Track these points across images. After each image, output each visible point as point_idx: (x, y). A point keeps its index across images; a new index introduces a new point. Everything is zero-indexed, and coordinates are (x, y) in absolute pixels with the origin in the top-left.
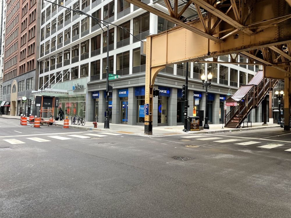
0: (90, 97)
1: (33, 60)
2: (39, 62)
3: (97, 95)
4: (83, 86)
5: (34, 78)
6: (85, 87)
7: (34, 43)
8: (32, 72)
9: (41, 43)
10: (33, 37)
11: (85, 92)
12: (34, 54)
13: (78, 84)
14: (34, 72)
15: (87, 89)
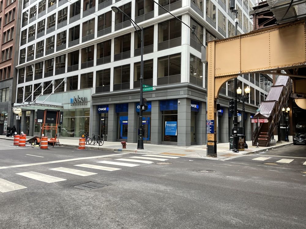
0: (95, 111)
1: (9, 67)
2: (18, 69)
3: (105, 109)
4: (87, 99)
5: (11, 88)
6: (88, 100)
7: (11, 48)
8: (8, 81)
9: (21, 48)
10: (9, 40)
11: (89, 105)
12: (12, 60)
13: (78, 96)
14: (11, 82)
15: (91, 102)
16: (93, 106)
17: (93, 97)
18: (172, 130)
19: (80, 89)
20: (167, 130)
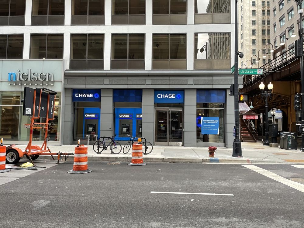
6: (57, 79)
11: (58, 88)
13: (31, 70)
15: (63, 82)
16: (66, 89)
17: (67, 76)
18: (212, 127)
19: (30, 58)
20: (204, 128)
